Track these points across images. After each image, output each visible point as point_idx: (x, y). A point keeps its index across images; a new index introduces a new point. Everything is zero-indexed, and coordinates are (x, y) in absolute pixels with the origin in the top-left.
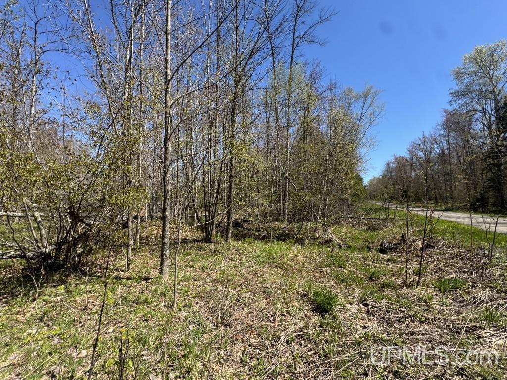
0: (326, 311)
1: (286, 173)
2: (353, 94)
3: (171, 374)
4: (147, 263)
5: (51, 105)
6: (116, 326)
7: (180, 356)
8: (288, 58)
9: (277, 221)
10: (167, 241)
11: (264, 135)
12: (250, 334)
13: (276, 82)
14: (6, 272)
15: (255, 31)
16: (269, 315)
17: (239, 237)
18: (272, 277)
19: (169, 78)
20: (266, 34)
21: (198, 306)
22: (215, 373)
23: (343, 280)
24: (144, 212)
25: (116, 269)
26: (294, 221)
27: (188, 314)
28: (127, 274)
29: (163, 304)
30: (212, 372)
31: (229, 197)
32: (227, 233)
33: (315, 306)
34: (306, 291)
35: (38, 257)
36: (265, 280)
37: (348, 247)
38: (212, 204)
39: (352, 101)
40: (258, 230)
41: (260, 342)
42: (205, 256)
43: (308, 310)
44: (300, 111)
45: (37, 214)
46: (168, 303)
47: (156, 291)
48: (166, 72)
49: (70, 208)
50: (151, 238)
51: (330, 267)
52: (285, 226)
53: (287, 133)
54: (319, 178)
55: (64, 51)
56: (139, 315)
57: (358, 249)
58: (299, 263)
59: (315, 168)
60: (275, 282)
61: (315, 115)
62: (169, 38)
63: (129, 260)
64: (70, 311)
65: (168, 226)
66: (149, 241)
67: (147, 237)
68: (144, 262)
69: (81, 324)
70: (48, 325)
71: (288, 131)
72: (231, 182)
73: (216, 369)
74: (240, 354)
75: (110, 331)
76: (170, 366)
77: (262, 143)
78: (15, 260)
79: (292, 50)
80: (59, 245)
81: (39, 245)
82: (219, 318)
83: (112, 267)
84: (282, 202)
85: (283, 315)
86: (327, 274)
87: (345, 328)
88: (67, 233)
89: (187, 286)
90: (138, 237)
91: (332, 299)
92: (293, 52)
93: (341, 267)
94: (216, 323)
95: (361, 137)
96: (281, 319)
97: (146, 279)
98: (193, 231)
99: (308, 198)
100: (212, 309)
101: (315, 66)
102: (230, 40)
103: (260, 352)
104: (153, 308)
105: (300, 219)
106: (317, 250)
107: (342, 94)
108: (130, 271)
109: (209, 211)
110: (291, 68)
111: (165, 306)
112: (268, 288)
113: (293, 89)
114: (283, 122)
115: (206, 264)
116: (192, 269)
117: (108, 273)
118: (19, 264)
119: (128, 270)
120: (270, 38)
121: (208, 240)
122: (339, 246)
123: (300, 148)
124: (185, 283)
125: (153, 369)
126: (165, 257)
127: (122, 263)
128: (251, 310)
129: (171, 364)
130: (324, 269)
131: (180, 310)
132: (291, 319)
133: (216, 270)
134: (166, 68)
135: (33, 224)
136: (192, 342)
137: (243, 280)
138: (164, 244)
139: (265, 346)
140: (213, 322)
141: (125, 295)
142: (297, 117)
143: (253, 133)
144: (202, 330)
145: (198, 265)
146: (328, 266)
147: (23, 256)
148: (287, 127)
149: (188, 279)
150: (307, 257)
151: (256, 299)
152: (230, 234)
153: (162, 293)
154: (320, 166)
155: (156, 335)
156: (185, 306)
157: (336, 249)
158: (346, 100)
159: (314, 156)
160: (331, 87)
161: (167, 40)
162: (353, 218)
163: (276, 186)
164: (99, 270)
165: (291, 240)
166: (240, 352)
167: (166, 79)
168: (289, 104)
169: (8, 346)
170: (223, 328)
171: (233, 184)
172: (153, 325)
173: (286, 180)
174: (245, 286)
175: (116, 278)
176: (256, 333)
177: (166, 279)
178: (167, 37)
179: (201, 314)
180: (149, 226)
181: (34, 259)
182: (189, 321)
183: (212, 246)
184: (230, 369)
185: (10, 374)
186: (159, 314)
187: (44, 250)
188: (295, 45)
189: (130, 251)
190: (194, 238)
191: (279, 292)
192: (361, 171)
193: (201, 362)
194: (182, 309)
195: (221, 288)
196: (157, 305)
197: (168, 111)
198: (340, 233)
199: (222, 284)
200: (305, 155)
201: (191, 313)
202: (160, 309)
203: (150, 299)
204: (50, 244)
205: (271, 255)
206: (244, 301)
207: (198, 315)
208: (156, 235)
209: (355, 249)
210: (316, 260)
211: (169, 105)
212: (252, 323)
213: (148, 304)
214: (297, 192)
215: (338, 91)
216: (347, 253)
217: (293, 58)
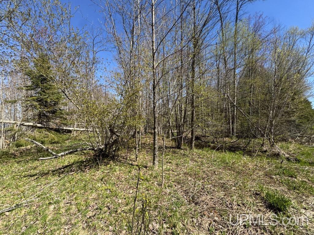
0: (280, 210)
1: (234, 103)
2: (298, 32)
3: (164, 225)
4: (145, 158)
5: (101, 77)
6: (133, 190)
7: (169, 216)
8: (233, 18)
9: (227, 137)
10: (156, 146)
11: (215, 77)
12: (214, 213)
13: (224, 38)
14: (88, 156)
15: (208, 7)
16: (227, 203)
17: (199, 146)
18: (227, 177)
19: (155, 51)
20: (215, 7)
21: (176, 188)
22: (191, 233)
23: (295, 187)
24: (142, 129)
25: (131, 160)
26: (242, 137)
27: (171, 191)
28: (136, 163)
29: (156, 183)
30: (189, 231)
31: (192, 120)
32: (191, 143)
33: (268, 204)
34: (259, 191)
35: (99, 150)
36: (222, 178)
37: (298, 161)
38: (181, 125)
39: (297, 38)
40: (213, 142)
41: (222, 220)
42: (178, 157)
43: (261, 206)
44: (245, 55)
45: (97, 130)
46: (159, 183)
47: (152, 175)
48: (153, 48)
49: (110, 127)
50: (146, 144)
51: (280, 175)
52: (234, 141)
53: (234, 73)
54: (265, 105)
55: (104, 50)
56: (144, 187)
57: (310, 163)
58: (249, 169)
59: (261, 97)
60: (230, 180)
61: (259, 56)
62: (154, 28)
63: (136, 155)
64: (112, 178)
65: (157, 137)
66: (146, 146)
67: (144, 144)
68: (144, 157)
69: (118, 186)
70: (105, 184)
71: (235, 72)
72: (193, 111)
73: (192, 230)
74: (207, 225)
75: (131, 192)
76: (163, 220)
77: (214, 83)
78: (90, 151)
79: (237, 11)
80: (106, 145)
81: (99, 145)
82: (191, 198)
83: (129, 159)
84: (231, 124)
85: (239, 205)
86: (277, 180)
87: (301, 228)
88: (109, 139)
89: (169, 174)
90: (140, 143)
91: (285, 202)
92: (237, 13)
93: (292, 177)
94: (189, 200)
95: (309, 66)
96: (238, 208)
97: (146, 167)
98: (169, 141)
99: (254, 120)
100: (185, 191)
101: (258, 18)
102: (191, 18)
103: (222, 227)
104: (151, 184)
105: (248, 137)
106: (265, 160)
107: (286, 34)
108: (137, 161)
109: (179, 129)
110: (236, 25)
111: (157, 184)
112: (224, 184)
113: (238, 40)
114: (230, 65)
115: (179, 162)
116: (170, 164)
117: (127, 161)
118: (92, 152)
119: (136, 161)
120: (219, 8)
121: (179, 147)
122: (288, 159)
123: (245, 83)
124: (167, 172)
125: (154, 219)
126: (155, 156)
127: (133, 157)
128: (213, 197)
129: (164, 219)
130: (274, 177)
131: (166, 188)
132: (246, 209)
133: (186, 167)
134: (153, 46)
135: (96, 135)
136: (175, 209)
137: (204, 176)
138: (155, 148)
139: (226, 224)
140: (187, 200)
141: (136, 174)
142: (242, 60)
143: (207, 76)
144: (181, 203)
145: (174, 162)
146: (278, 175)
147: (93, 149)
148: (234, 69)
149: (169, 170)
150: (256, 165)
151: (216, 190)
152: (193, 145)
153: (155, 176)
154: (266, 95)
155: (154, 200)
156: (168, 186)
157: (285, 161)
158: (291, 38)
159: (259, 87)
160: (274, 32)
161: (153, 30)
162: (302, 137)
163: (226, 113)
164: (123, 160)
165: (241, 152)
166: (208, 223)
167: (153, 53)
168: (235, 51)
169: (91, 189)
170: (193, 205)
171: (194, 112)
172: (152, 194)
173: (234, 108)
174: (207, 180)
175: (131, 164)
176: (218, 214)
177: (157, 168)
178: (153, 27)
179: (179, 193)
180: (145, 137)
181: (97, 151)
182: (172, 196)
183: (182, 151)
184: (201, 233)
185: (93, 203)
186: (154, 188)
187: (100, 147)
188: (239, 7)
189: (137, 151)
190: (170, 145)
191: (234, 188)
192: (309, 96)
193: (182, 223)
194: (167, 188)
195: (190, 179)
196: (153, 183)
197: (155, 71)
198: (288, 149)
199: (190, 176)
200: (251, 88)
201: (172, 191)
202: (154, 185)
203: (149, 178)
204: (102, 144)
205: (225, 161)
206: (207, 189)
207: (177, 193)
208: (149, 143)
209: (305, 163)
210: (266, 168)
211: (155, 67)
212: (214, 206)
213: (148, 181)
214: (244, 115)
215: (282, 33)
216: (297, 165)
217: (238, 16)
